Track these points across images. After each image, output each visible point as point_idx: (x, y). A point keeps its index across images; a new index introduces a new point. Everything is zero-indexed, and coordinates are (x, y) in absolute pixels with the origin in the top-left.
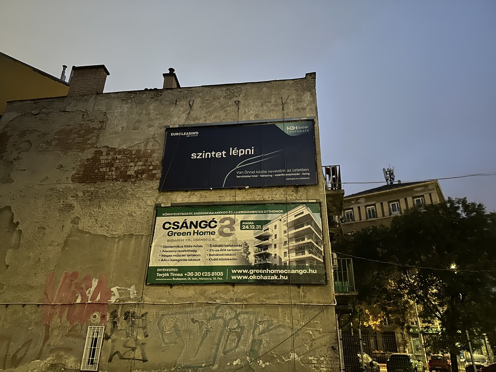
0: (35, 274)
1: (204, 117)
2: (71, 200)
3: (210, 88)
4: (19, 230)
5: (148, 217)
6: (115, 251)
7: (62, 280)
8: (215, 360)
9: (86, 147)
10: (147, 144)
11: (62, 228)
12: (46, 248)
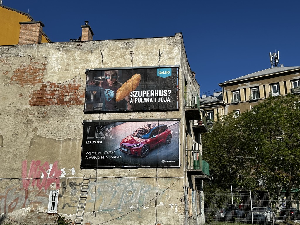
0: (15, 161)
2: (30, 117)
3: (114, 41)
4: (1, 135)
5: (79, 128)
6: (61, 148)
7: (31, 165)
8: (120, 207)
9: (36, 81)
10: (75, 80)
11: (28, 134)
12: (19, 147)
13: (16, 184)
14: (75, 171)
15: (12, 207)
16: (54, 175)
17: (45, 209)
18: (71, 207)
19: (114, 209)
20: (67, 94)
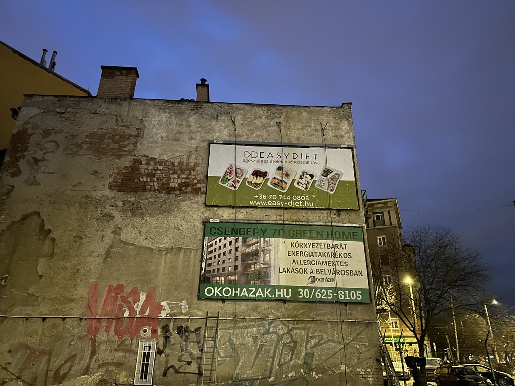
0: (75, 286)
1: (246, 135)
2: (109, 209)
3: (251, 106)
4: (52, 238)
5: (195, 232)
6: (163, 265)
7: (106, 293)
8: (270, 373)
9: (123, 153)
10: (189, 156)
11: (102, 238)
12: (85, 259)
13: (74, 328)
14: (187, 306)
15: (62, 373)
16: (148, 312)
17: (129, 377)
18: (180, 373)
19: (260, 378)
20: (175, 176)
